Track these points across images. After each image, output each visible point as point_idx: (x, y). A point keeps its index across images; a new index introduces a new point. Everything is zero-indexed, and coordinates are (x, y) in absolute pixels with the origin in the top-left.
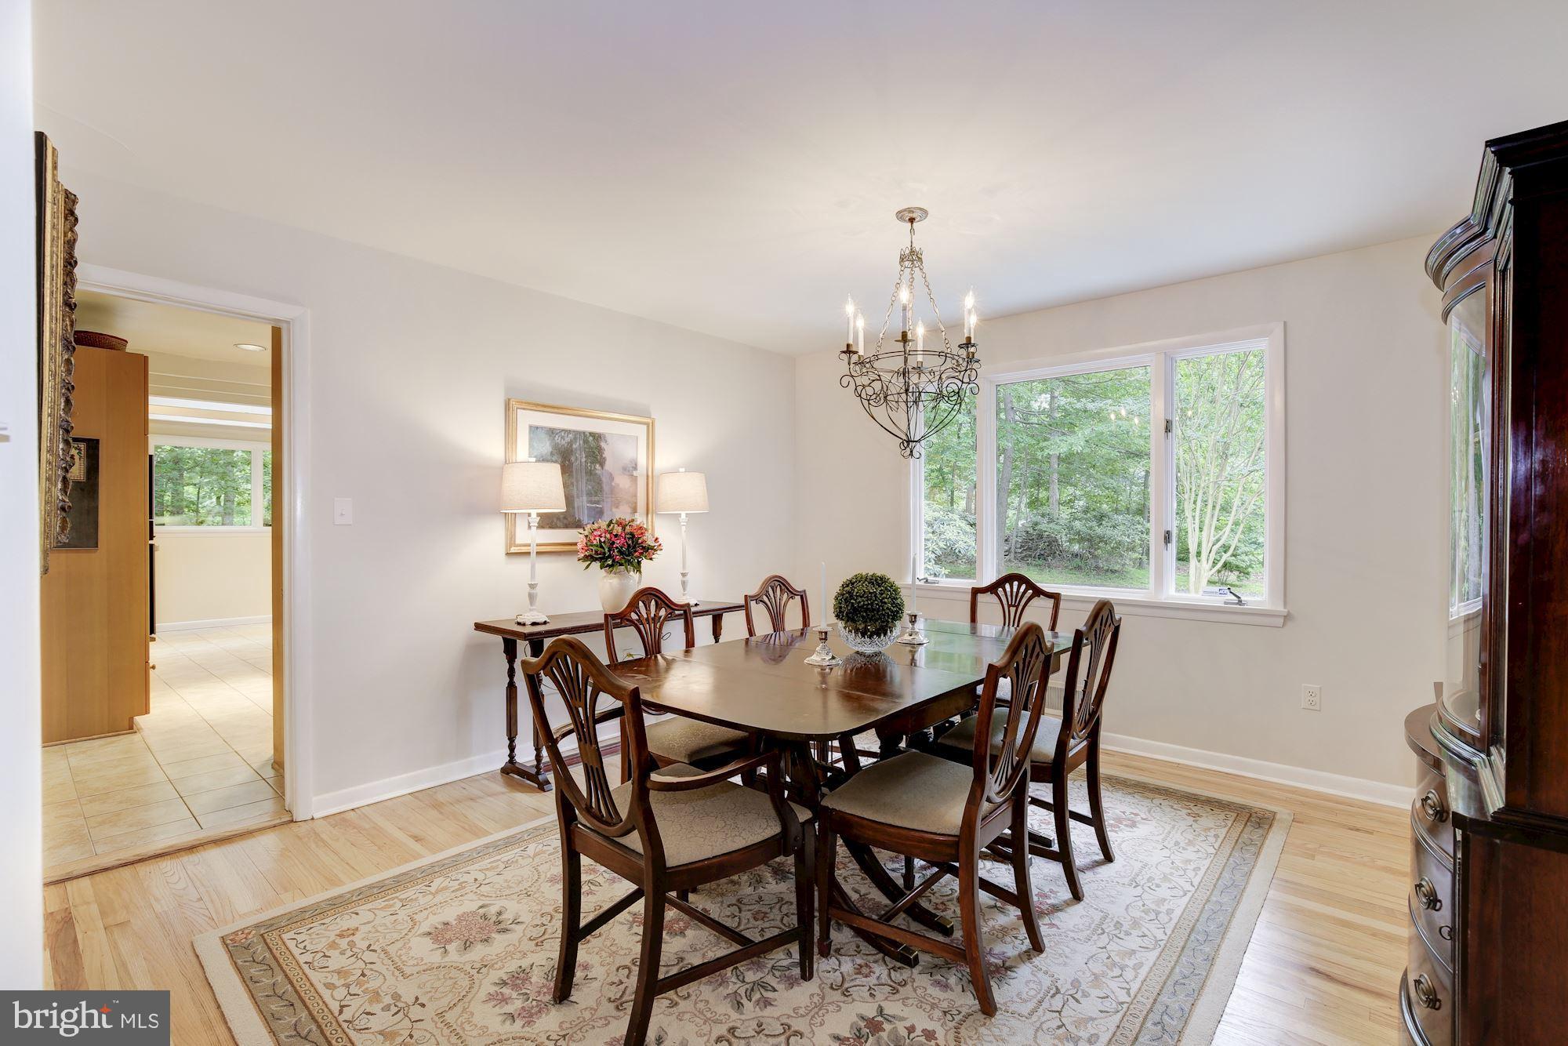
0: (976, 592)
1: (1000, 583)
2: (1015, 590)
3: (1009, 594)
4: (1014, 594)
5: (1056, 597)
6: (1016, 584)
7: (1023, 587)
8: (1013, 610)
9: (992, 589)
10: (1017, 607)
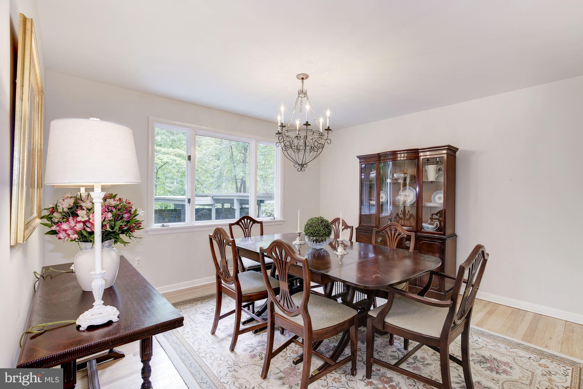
0: (231, 225)
1: (240, 220)
2: (246, 222)
3: (244, 223)
4: (246, 223)
5: (261, 223)
6: (246, 220)
7: (249, 221)
8: (247, 230)
9: (237, 223)
10: (248, 229)
